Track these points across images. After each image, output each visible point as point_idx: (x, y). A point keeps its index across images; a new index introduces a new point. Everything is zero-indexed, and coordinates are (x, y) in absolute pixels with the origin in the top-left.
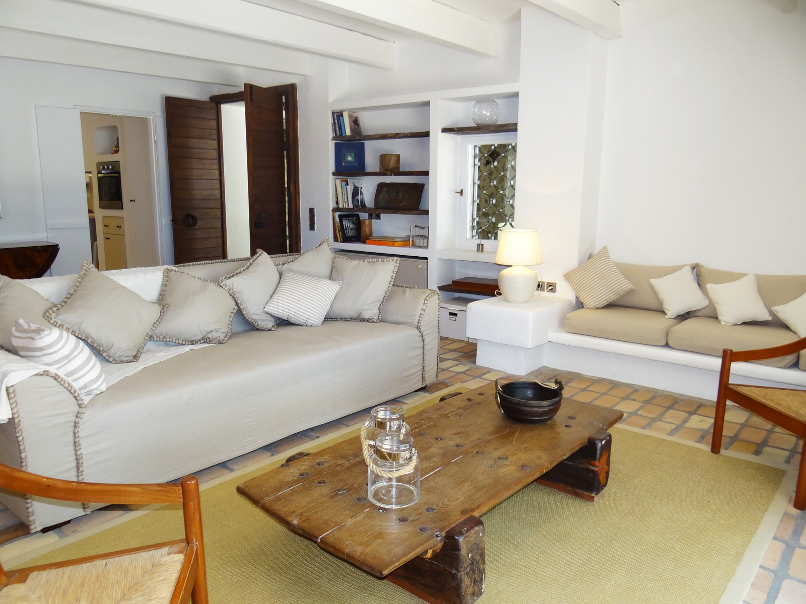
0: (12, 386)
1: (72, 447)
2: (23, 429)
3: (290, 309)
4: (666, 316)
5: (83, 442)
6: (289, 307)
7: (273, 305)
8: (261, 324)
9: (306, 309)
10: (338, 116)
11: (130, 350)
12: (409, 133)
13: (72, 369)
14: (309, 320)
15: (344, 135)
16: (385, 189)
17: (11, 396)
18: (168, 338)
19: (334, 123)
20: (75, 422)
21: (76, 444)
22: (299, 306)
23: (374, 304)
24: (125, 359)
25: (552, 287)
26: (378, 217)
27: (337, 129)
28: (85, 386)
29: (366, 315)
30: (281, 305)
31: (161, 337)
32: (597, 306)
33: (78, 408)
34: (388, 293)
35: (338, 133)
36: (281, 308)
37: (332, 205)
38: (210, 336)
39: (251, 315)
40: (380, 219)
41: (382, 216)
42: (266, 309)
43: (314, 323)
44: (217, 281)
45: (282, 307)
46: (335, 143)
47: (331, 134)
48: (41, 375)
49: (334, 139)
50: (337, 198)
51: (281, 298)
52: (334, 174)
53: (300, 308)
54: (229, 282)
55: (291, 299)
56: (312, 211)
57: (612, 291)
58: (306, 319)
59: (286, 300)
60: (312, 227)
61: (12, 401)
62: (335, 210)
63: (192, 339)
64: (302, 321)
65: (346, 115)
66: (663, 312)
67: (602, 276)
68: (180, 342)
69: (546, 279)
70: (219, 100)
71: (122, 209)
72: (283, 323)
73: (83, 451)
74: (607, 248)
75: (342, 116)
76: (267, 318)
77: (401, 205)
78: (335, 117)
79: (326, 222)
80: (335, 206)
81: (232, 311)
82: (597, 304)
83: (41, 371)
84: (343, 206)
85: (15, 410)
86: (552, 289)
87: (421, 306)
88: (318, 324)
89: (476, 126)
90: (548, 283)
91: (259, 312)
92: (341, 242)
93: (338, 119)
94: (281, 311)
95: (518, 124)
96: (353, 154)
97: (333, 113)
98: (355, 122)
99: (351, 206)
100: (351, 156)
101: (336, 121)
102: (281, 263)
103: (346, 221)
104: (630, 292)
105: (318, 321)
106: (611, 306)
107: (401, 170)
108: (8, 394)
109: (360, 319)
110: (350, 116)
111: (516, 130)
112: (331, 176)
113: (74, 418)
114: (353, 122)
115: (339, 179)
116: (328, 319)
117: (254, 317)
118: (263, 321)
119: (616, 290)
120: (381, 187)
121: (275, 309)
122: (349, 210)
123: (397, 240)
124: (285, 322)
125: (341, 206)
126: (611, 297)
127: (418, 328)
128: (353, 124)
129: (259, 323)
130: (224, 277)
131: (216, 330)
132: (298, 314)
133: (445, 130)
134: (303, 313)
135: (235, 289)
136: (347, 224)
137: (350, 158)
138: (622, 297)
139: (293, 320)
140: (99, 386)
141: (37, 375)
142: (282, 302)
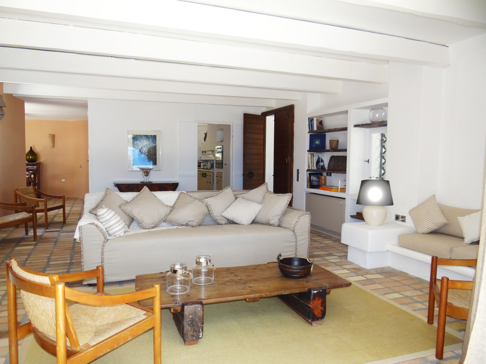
0: (81, 226)
1: (100, 254)
2: (83, 243)
3: (233, 215)
4: (464, 242)
5: (105, 253)
6: (233, 214)
7: (225, 213)
8: (220, 222)
9: (241, 216)
10: (311, 120)
11: (150, 224)
12: (340, 128)
13: (110, 225)
14: (242, 222)
15: (313, 130)
16: (333, 159)
17: (80, 230)
18: (172, 222)
19: (309, 124)
20: (103, 245)
21: (102, 254)
22: (237, 214)
23: (276, 217)
24: (147, 228)
25: (403, 219)
26: (330, 175)
27: (310, 127)
28: (114, 233)
29: (272, 222)
30: (230, 213)
31: (170, 221)
32: (423, 232)
33: (104, 239)
34: (284, 212)
35: (310, 129)
36: (229, 214)
37: (307, 168)
38: (189, 223)
39: (215, 217)
40: (331, 176)
41: (332, 174)
42: (222, 215)
43: (244, 223)
44: (201, 200)
45: (231, 214)
46: (310, 135)
47: (308, 130)
48: (92, 224)
49: (309, 132)
50: (309, 164)
51: (230, 210)
52: (308, 151)
53: (238, 215)
54: (206, 200)
55: (235, 211)
56: (298, 170)
57: (433, 223)
58: (240, 221)
59: (232, 211)
60: (298, 180)
61: (81, 232)
62: (308, 170)
63: (181, 224)
64: (238, 222)
65: (315, 119)
66: (463, 238)
67: (427, 213)
68: (177, 225)
69: (401, 214)
70: (265, 114)
71: (223, 168)
72: (231, 222)
73: (105, 256)
74: (435, 196)
75: (313, 120)
76: (223, 219)
77: (339, 168)
78: (310, 121)
79: (304, 177)
80: (308, 168)
81: (206, 213)
82: (423, 231)
83: (91, 222)
84: (312, 168)
85: (81, 236)
86: (404, 220)
87: (296, 219)
88: (246, 224)
89: (371, 123)
90: (402, 216)
91: (219, 215)
92: (309, 188)
93: (311, 122)
94: (229, 216)
95: (388, 121)
96: (319, 140)
97: (309, 119)
98: (321, 123)
99: (315, 168)
100: (318, 141)
101: (310, 123)
102: (240, 194)
103: (313, 177)
104: (445, 225)
105: (246, 223)
106: (434, 233)
107: (339, 148)
108: (79, 229)
109: (268, 224)
110: (317, 120)
111: (386, 125)
112: (307, 153)
113: (103, 243)
114: (319, 123)
115: (310, 154)
116: (254, 222)
117: (217, 218)
118: (221, 220)
119: (435, 222)
120: (332, 158)
121: (226, 215)
122: (314, 170)
123: (334, 187)
124: (232, 222)
125: (310, 169)
126: (433, 227)
127: (294, 231)
128: (319, 124)
129: (218, 221)
130: (204, 198)
131: (193, 221)
132: (236, 218)
133: (356, 126)
134: (239, 218)
135: (208, 204)
136: (313, 178)
137: (317, 143)
138: (440, 228)
139: (235, 221)
140: (120, 234)
141: (90, 224)
142: (230, 212)
